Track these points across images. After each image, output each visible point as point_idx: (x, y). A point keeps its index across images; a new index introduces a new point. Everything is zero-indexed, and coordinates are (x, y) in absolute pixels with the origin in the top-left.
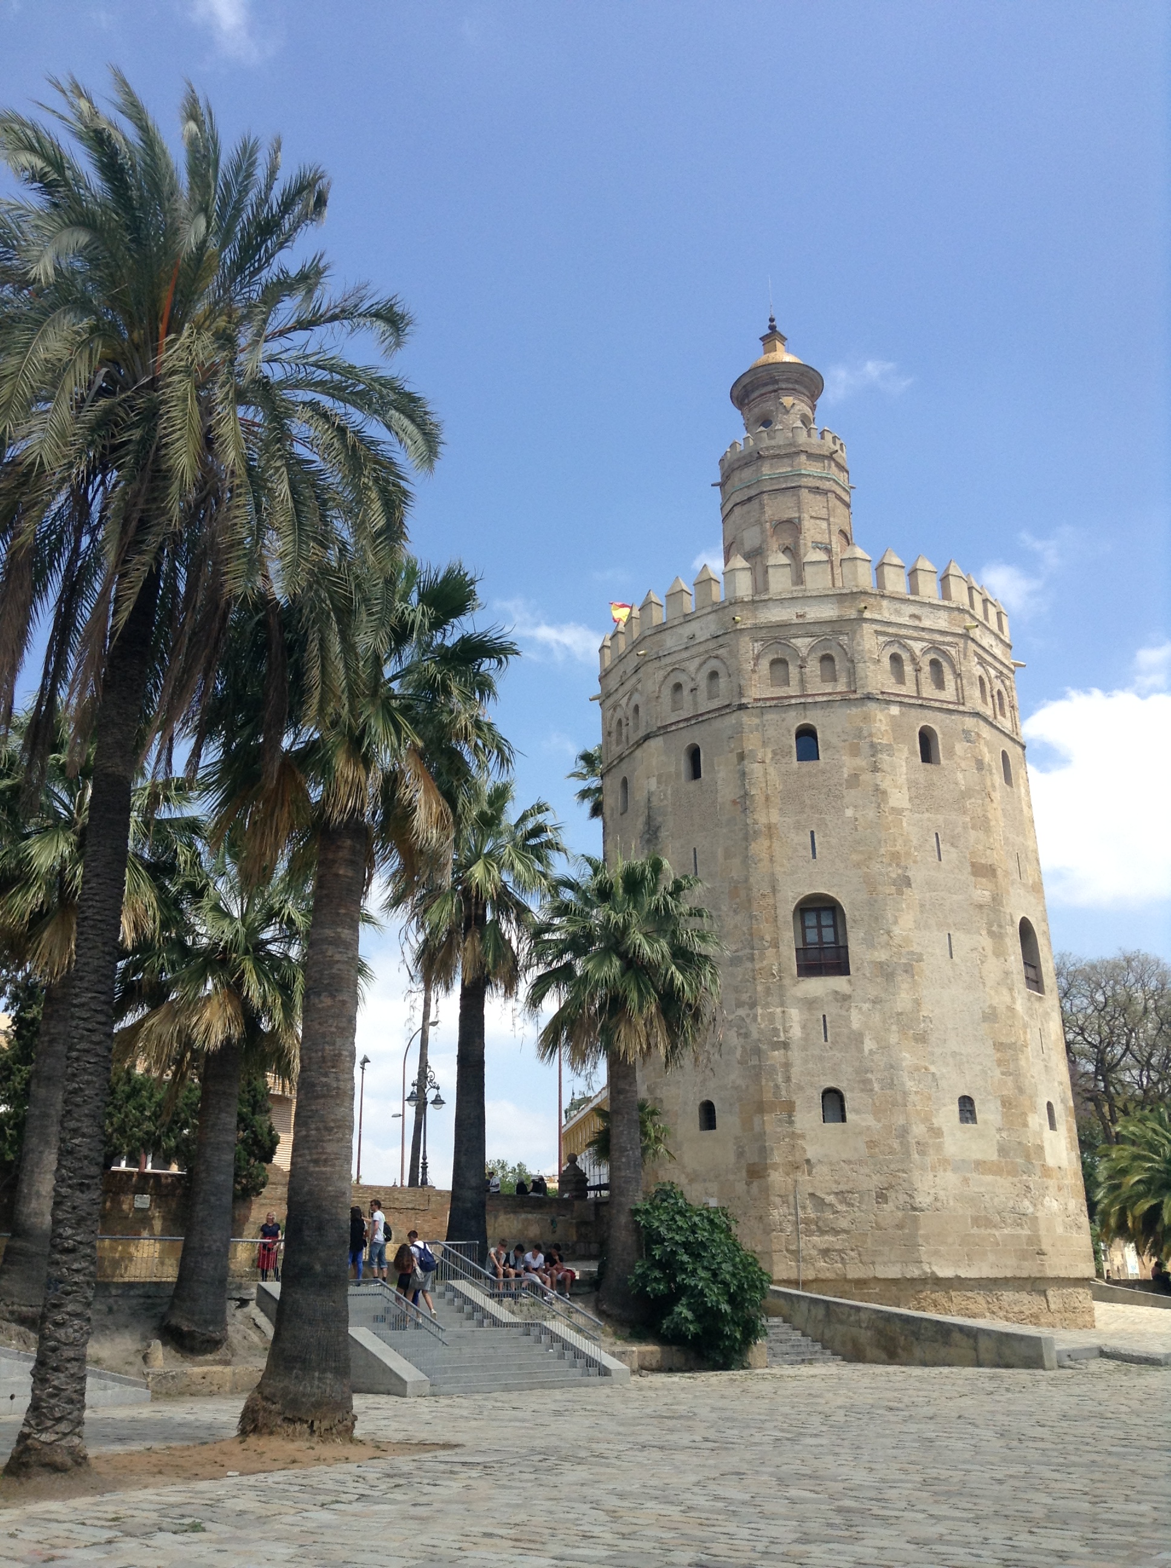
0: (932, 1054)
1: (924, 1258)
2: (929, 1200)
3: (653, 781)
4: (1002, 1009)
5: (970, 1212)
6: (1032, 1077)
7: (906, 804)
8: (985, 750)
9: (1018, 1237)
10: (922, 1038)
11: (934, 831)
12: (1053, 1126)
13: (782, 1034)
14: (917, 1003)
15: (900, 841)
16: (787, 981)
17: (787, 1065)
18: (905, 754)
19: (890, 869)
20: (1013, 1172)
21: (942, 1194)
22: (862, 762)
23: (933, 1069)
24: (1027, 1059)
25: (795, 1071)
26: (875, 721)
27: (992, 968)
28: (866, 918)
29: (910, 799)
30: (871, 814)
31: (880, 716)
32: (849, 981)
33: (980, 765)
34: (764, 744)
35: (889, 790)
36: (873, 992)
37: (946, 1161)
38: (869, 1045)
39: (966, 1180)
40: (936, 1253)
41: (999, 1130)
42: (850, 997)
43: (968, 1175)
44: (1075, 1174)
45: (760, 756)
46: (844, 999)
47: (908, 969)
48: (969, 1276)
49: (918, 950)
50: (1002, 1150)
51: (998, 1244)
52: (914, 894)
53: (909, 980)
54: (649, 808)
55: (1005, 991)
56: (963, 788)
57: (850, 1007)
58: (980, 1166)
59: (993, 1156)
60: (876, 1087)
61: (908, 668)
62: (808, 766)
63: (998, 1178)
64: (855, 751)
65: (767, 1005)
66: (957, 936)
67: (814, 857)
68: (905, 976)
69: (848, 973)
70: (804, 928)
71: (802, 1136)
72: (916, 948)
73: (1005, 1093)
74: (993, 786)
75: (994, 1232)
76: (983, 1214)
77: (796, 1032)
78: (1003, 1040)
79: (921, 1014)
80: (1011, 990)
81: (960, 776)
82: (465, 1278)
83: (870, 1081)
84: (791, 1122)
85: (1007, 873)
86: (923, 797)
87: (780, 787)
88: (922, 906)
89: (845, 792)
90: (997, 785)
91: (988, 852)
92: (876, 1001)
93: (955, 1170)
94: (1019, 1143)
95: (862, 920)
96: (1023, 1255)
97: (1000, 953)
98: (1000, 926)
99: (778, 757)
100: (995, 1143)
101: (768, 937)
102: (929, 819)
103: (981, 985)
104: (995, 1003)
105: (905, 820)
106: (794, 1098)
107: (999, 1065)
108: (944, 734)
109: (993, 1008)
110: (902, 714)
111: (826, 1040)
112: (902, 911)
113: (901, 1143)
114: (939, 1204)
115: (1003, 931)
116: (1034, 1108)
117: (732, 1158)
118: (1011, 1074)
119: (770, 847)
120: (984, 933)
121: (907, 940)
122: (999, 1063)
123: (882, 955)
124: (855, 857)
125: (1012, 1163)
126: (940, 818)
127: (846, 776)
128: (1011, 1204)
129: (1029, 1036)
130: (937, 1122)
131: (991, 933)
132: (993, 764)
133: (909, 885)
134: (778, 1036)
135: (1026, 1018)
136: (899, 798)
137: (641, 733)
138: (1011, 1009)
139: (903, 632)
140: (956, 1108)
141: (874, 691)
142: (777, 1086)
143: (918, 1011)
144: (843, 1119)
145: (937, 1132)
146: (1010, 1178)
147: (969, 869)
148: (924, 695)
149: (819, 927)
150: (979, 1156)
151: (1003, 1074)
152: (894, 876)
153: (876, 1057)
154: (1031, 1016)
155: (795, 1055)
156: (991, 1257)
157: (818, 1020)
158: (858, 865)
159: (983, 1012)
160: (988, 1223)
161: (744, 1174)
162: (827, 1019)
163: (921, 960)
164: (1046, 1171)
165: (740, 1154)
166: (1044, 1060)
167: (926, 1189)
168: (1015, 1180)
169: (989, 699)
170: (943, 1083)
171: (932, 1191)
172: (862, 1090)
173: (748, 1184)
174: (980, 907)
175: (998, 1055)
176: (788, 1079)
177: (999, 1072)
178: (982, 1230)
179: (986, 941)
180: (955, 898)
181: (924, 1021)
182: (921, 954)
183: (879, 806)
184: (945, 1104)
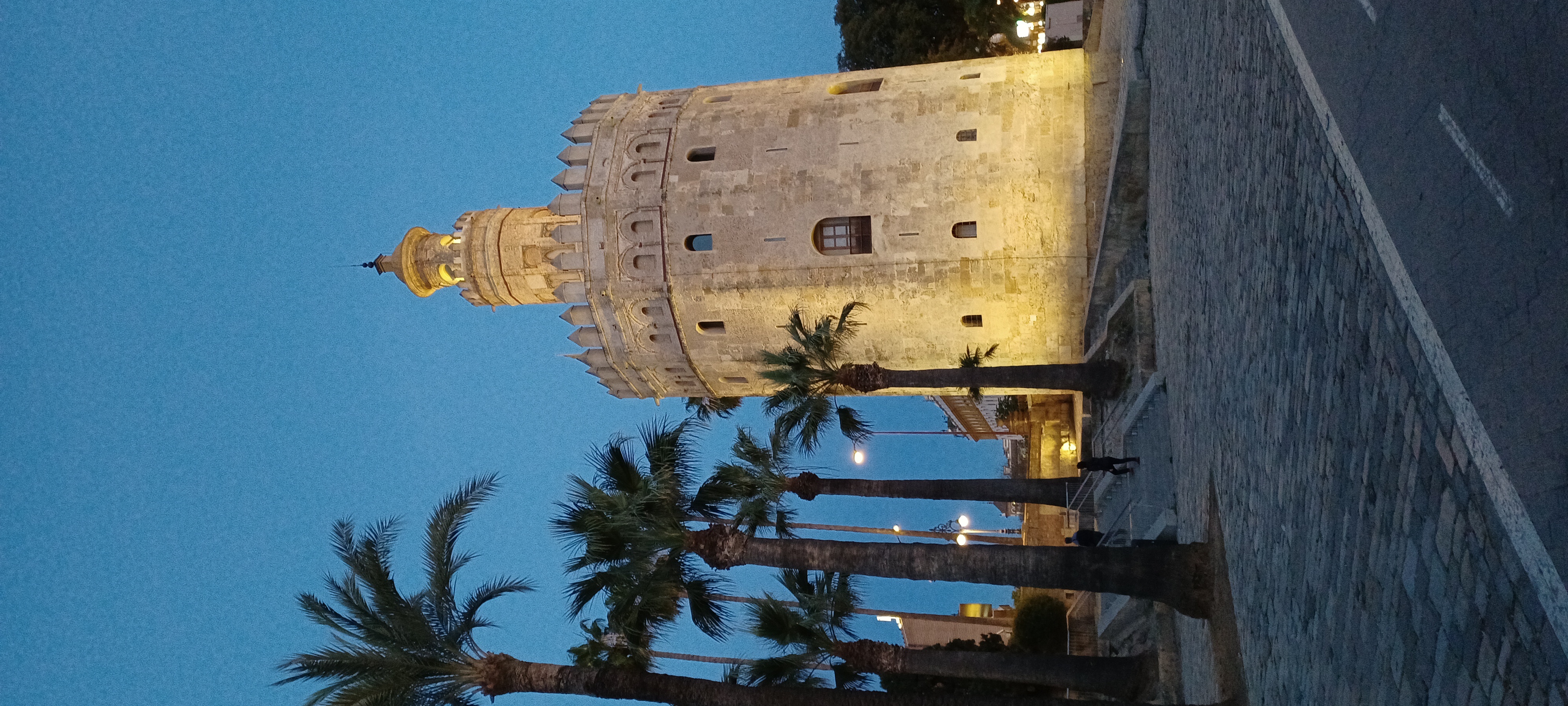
0: (927, 159)
2: (1031, 165)
3: (724, 357)
4: (895, 109)
5: (1039, 136)
6: (942, 89)
7: (746, 172)
8: (705, 114)
9: (1057, 102)
10: (916, 166)
11: (765, 153)
12: (978, 76)
13: (912, 266)
14: (890, 169)
15: (773, 178)
16: (875, 261)
17: (936, 262)
18: (707, 172)
19: (793, 185)
20: (1010, 105)
21: (1027, 156)
22: (713, 203)
23: (937, 159)
24: (931, 92)
25: (939, 256)
26: (683, 193)
27: (866, 114)
28: (829, 203)
29: (740, 169)
30: (752, 197)
31: (679, 190)
32: (875, 216)
33: (716, 118)
34: (698, 273)
35: (736, 184)
36: (883, 200)
37: (1003, 152)
38: (920, 204)
39: (1016, 138)
40: (1068, 160)
41: (981, 114)
42: (886, 216)
43: (1012, 136)
44: (1010, 60)
45: (707, 277)
46: (887, 221)
47: (866, 174)
48: (1084, 138)
49: (852, 166)
50: (994, 111)
51: (1061, 117)
52: (812, 169)
53: (874, 173)
54: (745, 360)
55: (881, 107)
56: (733, 131)
57: (894, 216)
58: (1006, 128)
59: (998, 118)
60: (951, 199)
61: (643, 168)
62: (716, 243)
63: (1014, 116)
64: (706, 208)
65: (892, 276)
66: (842, 140)
67: (784, 239)
68: (871, 177)
69: (870, 217)
70: (835, 248)
71: (986, 253)
72: (851, 168)
73: (954, 108)
74: (731, 109)
75: (1051, 119)
76: (1040, 127)
77: (912, 256)
78: (916, 109)
79: (898, 166)
80: (879, 102)
81: (724, 133)
82: (1092, 492)
83: (947, 203)
84: (978, 260)
85: (796, 102)
86: (740, 161)
87: (732, 264)
88: (820, 163)
89: (736, 216)
90: (731, 107)
91: (780, 115)
92: (890, 197)
93: (1009, 145)
94: (989, 100)
95: (830, 206)
96: (1069, 99)
97: (854, 109)
98: (834, 108)
99: (708, 264)
100: (990, 117)
101: (843, 274)
102: (756, 156)
103: (877, 123)
104: (891, 114)
105: (757, 174)
106: (959, 258)
107: (935, 112)
108: (692, 144)
109: (894, 115)
110: (677, 173)
111: (918, 234)
112: (824, 177)
113: (990, 183)
114: (1035, 158)
115: (838, 106)
116: (965, 89)
117: (1002, 303)
118: (940, 104)
119: (776, 271)
120: (839, 119)
121: (845, 174)
122: (932, 112)
123: (857, 193)
124: (784, 210)
125: (1003, 105)
126: (756, 148)
127: (723, 215)
128: (1033, 107)
129: (914, 91)
130: (976, 157)
131: (839, 115)
132: (715, 109)
133: (805, 172)
134: (915, 268)
135: (900, 92)
136: (741, 177)
137: (686, 366)
138: (895, 102)
139: (614, 171)
140: (966, 144)
141: (660, 194)
142: (952, 270)
143: (897, 168)
144: (974, 223)
145: (983, 158)
146: (1014, 107)
147: (793, 129)
148: (664, 157)
149: (835, 237)
150: (999, 128)
151: (940, 109)
152: (798, 183)
153: (929, 199)
154: (899, 88)
155: (927, 256)
156: (1070, 122)
157: (903, 239)
158: (789, 207)
159: (896, 122)
161: (1013, 295)
162: (901, 233)
163: (860, 165)
164: (1009, 81)
165: (999, 298)
166: (930, 80)
168: (1015, 103)
169: (666, 110)
170: (948, 152)
171: (1025, 162)
172: (954, 209)
173: (1020, 292)
174: (820, 121)
175: (927, 112)
176: (945, 262)
177: (940, 113)
178: (1051, 127)
179: (845, 119)
180: (814, 139)
181: (903, 164)
182: (855, 165)
183: (747, 191)
184: (963, 151)
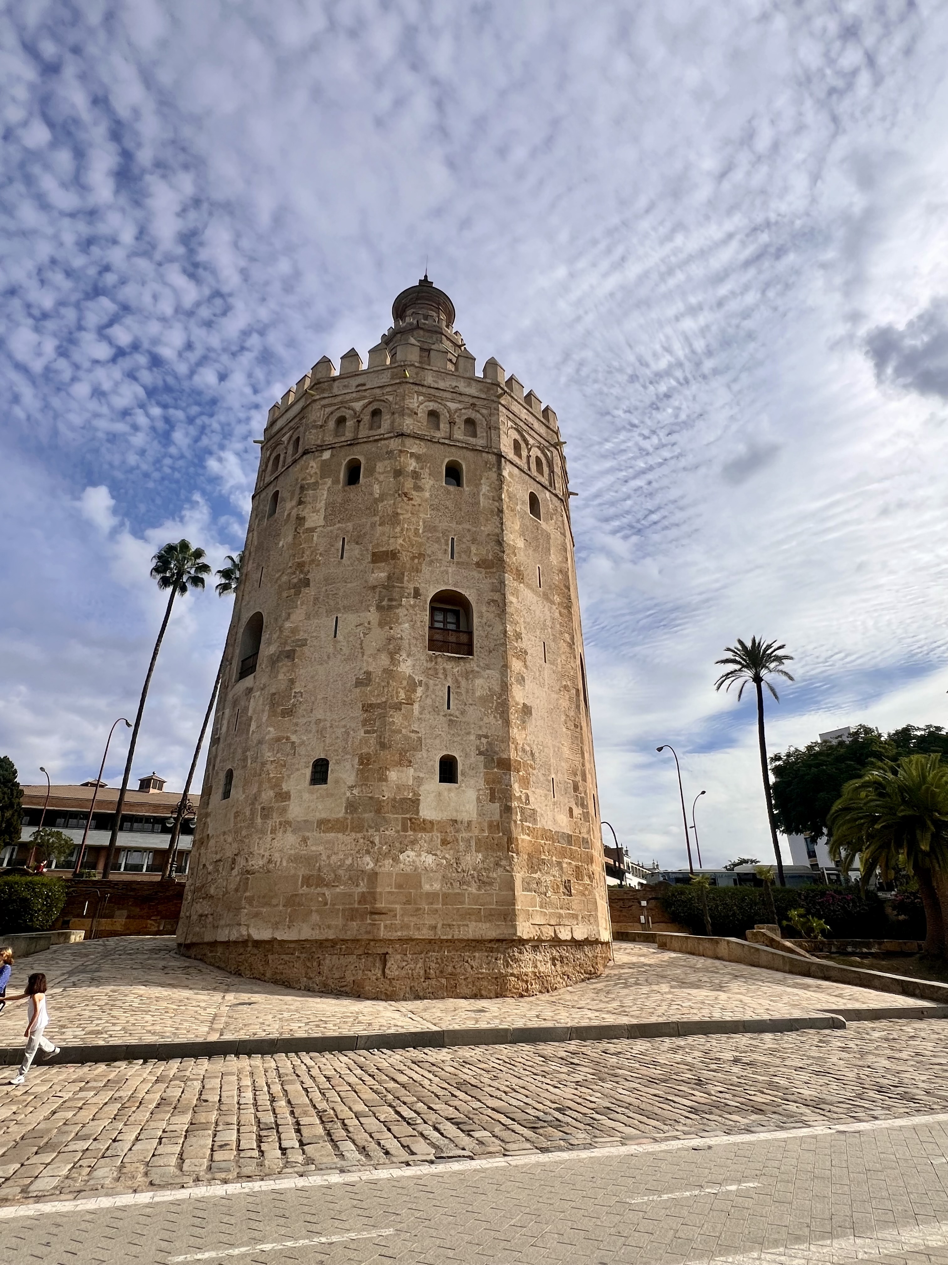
0: (296, 724)
1: (243, 920)
4: (377, 674)
5: (302, 871)
6: (414, 732)
7: (322, 522)
9: (351, 895)
10: (290, 713)
11: (341, 536)
13: (219, 731)
14: (292, 682)
15: (308, 553)
17: (216, 757)
18: (330, 485)
19: (295, 576)
20: (358, 827)
21: (277, 856)
22: (295, 502)
23: (294, 738)
25: (218, 761)
26: (308, 468)
29: (325, 517)
30: (291, 538)
32: (254, 677)
33: (398, 473)
34: (256, 516)
35: (307, 516)
36: (265, 680)
37: (288, 823)
39: (305, 840)
40: (257, 915)
41: (351, 788)
42: (252, 689)
43: (307, 834)
46: (248, 692)
47: (290, 655)
48: (285, 938)
49: (306, 636)
50: (351, 806)
51: (326, 904)
52: (310, 592)
53: (290, 663)
55: (384, 656)
56: (377, 496)
57: (250, 698)
58: (324, 825)
59: (340, 813)
60: (249, 762)
61: (350, 423)
62: (271, 520)
63: (340, 835)
64: (292, 497)
66: (344, 617)
67: (260, 586)
68: (286, 661)
69: (255, 671)
71: (210, 815)
72: (301, 636)
73: (365, 750)
75: (323, 890)
76: (315, 873)
77: (225, 728)
78: (373, 700)
79: (293, 690)
80: (395, 653)
81: (376, 487)
83: (247, 759)
84: (209, 804)
86: (336, 513)
87: (255, 543)
88: (316, 599)
89: (282, 530)
90: (427, 487)
91: (392, 540)
92: (264, 688)
93: (294, 832)
94: (371, 798)
96: (352, 915)
97: (388, 622)
98: (390, 600)
99: (260, 521)
100: (344, 800)
102: (339, 529)
103: (360, 655)
104: (371, 669)
105: (316, 535)
106: (213, 783)
107: (364, 725)
108: (369, 459)
109: (368, 674)
110: (332, 455)
111: (234, 730)
112: (297, 607)
113: (250, 810)
114: (271, 866)
115: (395, 603)
116: (405, 763)
118: (376, 732)
120: (373, 609)
121: (296, 630)
122: (365, 723)
123: (273, 649)
124: (276, 575)
125: (359, 818)
126: (350, 526)
127: (285, 517)
128: (348, 862)
130: (285, 787)
131: (380, 608)
132: (427, 472)
133: (307, 585)
135: (419, 678)
136: (315, 519)
138: (390, 671)
139: (347, 398)
140: (308, 772)
141: (312, 447)
143: (291, 689)
144: (229, 795)
145: (284, 796)
146: (353, 834)
147: (370, 559)
148: (359, 436)
150: (324, 815)
151: (366, 732)
152: (295, 580)
153: (255, 736)
155: (221, 747)
156: (315, 917)
157: (235, 714)
158: (276, 580)
159: (357, 679)
160: (321, 882)
162: (239, 711)
163: (304, 645)
164: (415, 825)
167: (262, 852)
168: (359, 835)
170: (302, 750)
171: (267, 854)
172: (241, 768)
174: (374, 587)
175: (365, 716)
177: (362, 731)
178: (312, 890)
179: (373, 616)
180: (349, 585)
181: (295, 697)
182: (306, 640)
183: (296, 530)
184: (298, 770)
